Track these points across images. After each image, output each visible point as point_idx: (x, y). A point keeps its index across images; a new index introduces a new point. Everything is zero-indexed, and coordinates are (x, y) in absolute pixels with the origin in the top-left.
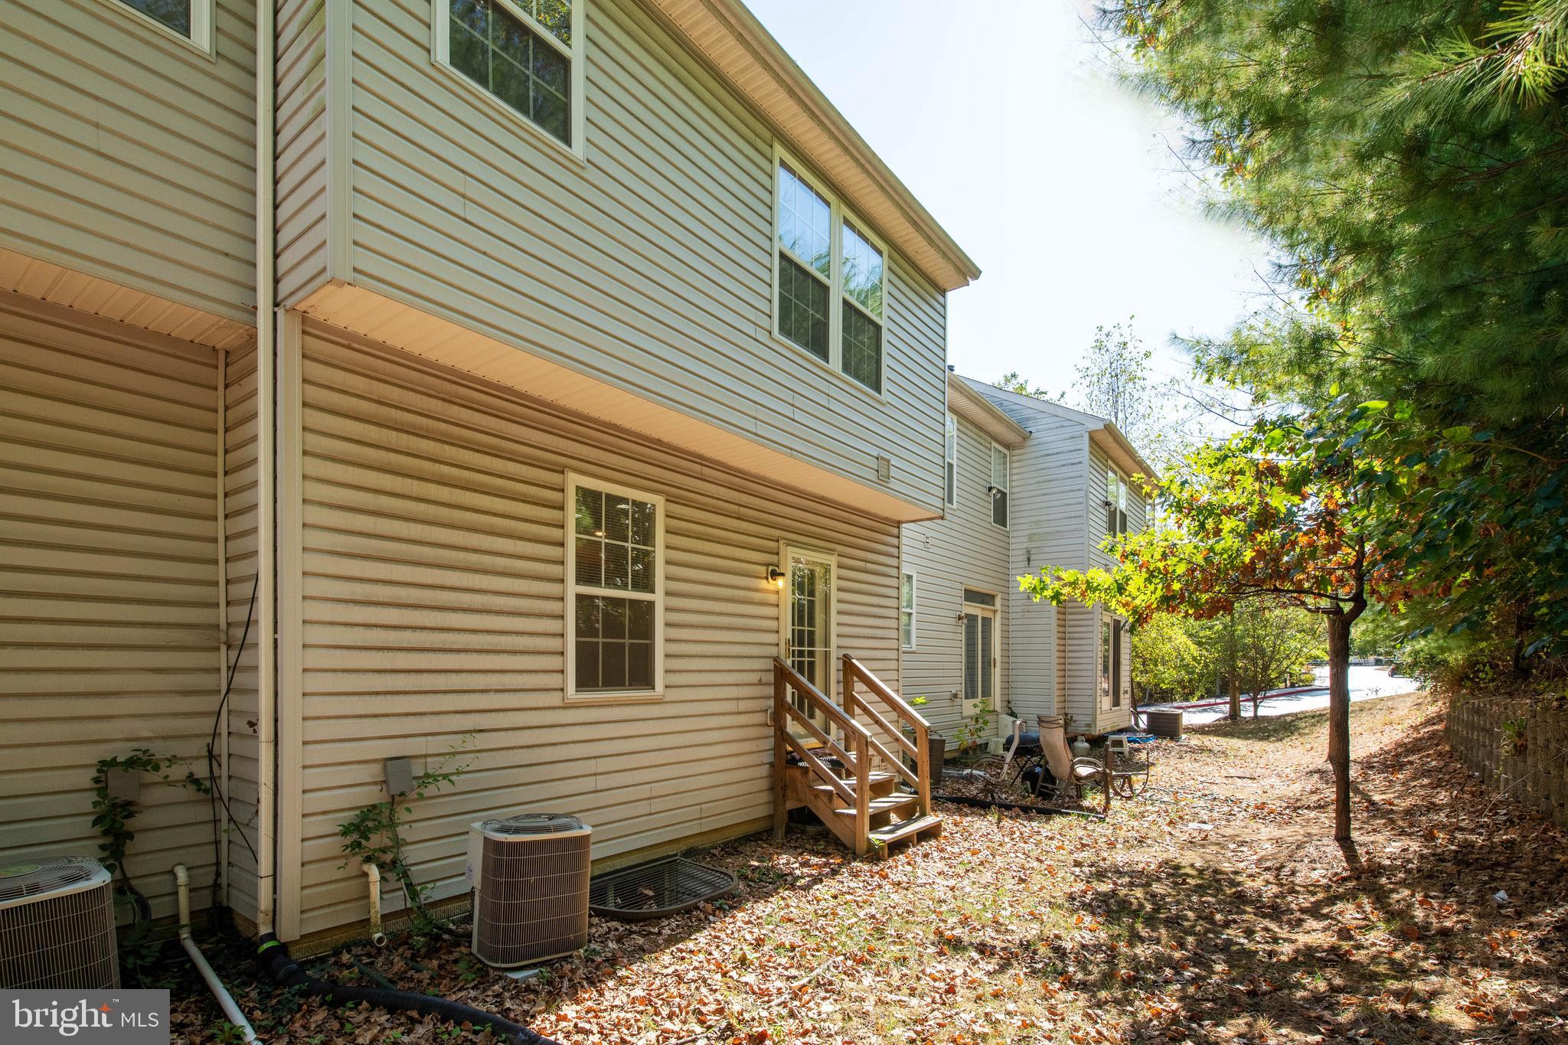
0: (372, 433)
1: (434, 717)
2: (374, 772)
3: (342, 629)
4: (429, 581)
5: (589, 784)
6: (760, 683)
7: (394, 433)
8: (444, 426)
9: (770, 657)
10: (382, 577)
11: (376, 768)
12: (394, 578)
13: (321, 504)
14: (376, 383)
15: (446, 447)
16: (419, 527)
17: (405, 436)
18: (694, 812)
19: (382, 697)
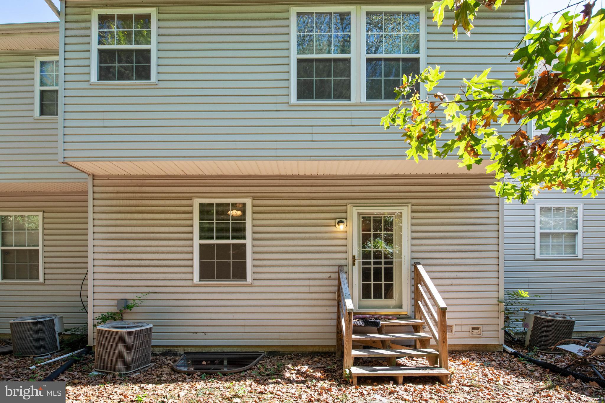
0: (114, 202)
1: (137, 287)
2: (115, 303)
3: (106, 261)
4: (134, 245)
5: (208, 316)
6: (330, 278)
7: (122, 201)
8: (140, 195)
9: (337, 266)
10: (117, 245)
11: (116, 301)
12: (121, 245)
13: (99, 226)
14: (115, 187)
15: (140, 201)
16: (130, 228)
17: (125, 201)
18: (276, 336)
19: (118, 281)
